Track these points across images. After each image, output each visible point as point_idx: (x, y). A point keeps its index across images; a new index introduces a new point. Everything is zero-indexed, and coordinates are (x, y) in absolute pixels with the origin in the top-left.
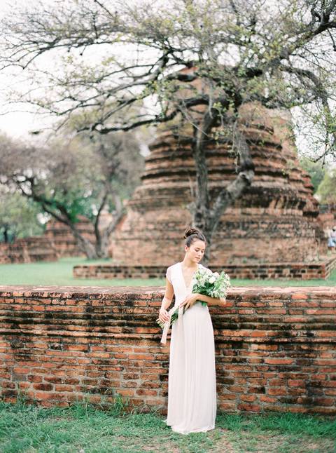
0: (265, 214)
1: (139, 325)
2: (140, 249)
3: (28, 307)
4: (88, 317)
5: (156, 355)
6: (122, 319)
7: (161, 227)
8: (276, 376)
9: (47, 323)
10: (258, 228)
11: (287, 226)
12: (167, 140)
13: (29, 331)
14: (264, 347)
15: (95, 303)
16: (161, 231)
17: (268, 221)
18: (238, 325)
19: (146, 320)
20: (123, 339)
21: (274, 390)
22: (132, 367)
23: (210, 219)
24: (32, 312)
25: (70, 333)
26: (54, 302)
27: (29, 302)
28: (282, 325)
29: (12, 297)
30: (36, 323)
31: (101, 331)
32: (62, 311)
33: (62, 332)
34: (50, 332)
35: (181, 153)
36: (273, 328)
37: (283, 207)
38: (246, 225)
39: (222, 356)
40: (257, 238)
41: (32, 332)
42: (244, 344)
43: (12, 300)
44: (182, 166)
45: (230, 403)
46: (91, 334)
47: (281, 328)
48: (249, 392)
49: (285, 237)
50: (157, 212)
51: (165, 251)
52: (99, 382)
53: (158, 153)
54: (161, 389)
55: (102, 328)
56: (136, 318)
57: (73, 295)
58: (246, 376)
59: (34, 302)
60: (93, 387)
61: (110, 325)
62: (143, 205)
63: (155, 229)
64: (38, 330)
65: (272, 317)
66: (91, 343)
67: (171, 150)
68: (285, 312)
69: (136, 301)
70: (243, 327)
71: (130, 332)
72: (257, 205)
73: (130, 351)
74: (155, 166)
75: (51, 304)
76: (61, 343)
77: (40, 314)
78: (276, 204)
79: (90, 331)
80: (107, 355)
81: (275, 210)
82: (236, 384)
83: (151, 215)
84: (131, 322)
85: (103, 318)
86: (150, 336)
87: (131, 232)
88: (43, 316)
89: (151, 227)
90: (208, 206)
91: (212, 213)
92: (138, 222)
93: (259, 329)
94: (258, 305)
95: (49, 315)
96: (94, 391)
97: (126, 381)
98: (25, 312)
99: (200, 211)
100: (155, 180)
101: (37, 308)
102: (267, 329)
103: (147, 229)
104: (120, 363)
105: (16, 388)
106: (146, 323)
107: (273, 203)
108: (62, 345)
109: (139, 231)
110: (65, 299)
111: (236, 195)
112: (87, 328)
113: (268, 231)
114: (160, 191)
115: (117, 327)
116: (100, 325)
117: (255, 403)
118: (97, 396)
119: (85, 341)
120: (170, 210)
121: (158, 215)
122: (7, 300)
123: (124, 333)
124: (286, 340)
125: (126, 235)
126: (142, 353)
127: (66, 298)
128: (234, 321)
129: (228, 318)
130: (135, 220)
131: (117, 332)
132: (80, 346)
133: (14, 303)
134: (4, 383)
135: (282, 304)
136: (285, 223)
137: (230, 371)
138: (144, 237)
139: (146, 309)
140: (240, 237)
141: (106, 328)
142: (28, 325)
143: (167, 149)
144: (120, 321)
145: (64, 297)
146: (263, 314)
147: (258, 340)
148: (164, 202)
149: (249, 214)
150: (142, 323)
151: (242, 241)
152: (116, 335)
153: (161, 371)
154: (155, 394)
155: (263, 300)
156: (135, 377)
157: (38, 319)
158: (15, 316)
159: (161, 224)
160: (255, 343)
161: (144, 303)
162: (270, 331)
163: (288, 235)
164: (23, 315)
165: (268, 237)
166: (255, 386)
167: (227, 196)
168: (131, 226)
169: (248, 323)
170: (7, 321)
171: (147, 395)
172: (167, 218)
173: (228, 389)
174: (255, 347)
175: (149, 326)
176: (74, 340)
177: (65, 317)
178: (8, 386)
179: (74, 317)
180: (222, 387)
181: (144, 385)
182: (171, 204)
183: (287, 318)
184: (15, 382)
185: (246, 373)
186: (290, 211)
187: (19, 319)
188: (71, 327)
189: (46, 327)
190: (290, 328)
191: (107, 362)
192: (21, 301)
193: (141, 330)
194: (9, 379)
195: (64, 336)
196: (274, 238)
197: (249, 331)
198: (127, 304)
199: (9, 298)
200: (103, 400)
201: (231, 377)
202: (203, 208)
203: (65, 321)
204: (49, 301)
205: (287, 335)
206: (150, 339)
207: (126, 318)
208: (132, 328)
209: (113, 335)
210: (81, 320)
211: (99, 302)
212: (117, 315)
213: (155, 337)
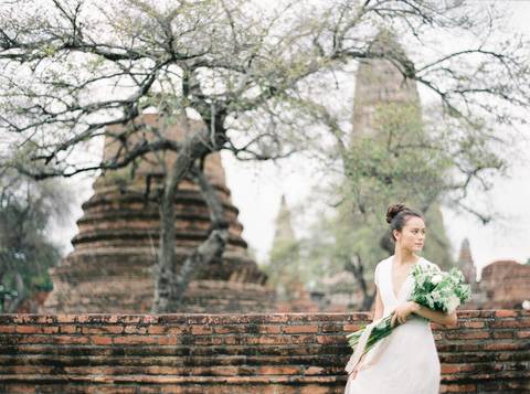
0: (225, 288)
1: (266, 363)
3: (83, 339)
4: (186, 352)
6: (240, 353)
7: (99, 301)
9: (114, 363)
10: (218, 304)
11: (250, 303)
12: (108, 197)
13: (82, 378)
14: (455, 388)
15: (197, 330)
16: (99, 306)
17: (229, 297)
19: (279, 354)
20: (240, 384)
23: (177, 285)
24: (89, 347)
25: (154, 378)
26: (129, 329)
27: (85, 330)
28: (481, 354)
29: (56, 323)
30: (95, 364)
31: (204, 374)
32: (141, 344)
33: (139, 378)
34: (119, 378)
35: (125, 213)
36: (468, 359)
37: (244, 282)
38: (204, 301)
41: (88, 378)
43: (56, 329)
44: (126, 228)
46: (189, 379)
47: (481, 359)
50: (94, 283)
53: (96, 213)
55: (206, 369)
56: (262, 352)
57: (160, 320)
59: (94, 331)
61: (218, 363)
62: (76, 275)
63: (92, 303)
64: (98, 375)
65: (469, 342)
67: (111, 209)
68: (487, 335)
69: (264, 326)
71: (250, 374)
72: (217, 277)
74: (91, 227)
75: (124, 334)
77: (103, 350)
78: (238, 277)
79: (185, 375)
81: (236, 284)
83: (85, 287)
84: (253, 358)
85: (209, 353)
86: (284, 379)
87: (59, 307)
88: (108, 352)
89: (86, 301)
90: (174, 271)
91: (180, 279)
92: (69, 295)
95: (119, 351)
98: (79, 347)
99: (164, 276)
100: (90, 245)
101: (99, 339)
102: (461, 362)
103: (81, 304)
106: (277, 359)
107: (234, 276)
109: (70, 306)
110: (146, 326)
111: (208, 258)
112: (181, 369)
114: (98, 256)
115: (231, 367)
116: (203, 364)
120: (111, 281)
121: (95, 287)
122: (46, 329)
123: (241, 375)
124: (488, 376)
127: (149, 324)
130: (64, 293)
131: (231, 373)
133: (60, 333)
135: (482, 325)
136: (247, 299)
139: (280, 337)
141: (213, 369)
142: (80, 369)
143: (107, 207)
144: (236, 357)
145: (145, 322)
146: (455, 339)
148: (104, 271)
149: (207, 288)
150: (271, 358)
152: (229, 379)
157: (100, 358)
158: (60, 354)
159: (100, 297)
161: (276, 329)
162: (464, 365)
164: (74, 352)
167: (198, 259)
168: (59, 300)
170: (44, 363)
172: (107, 290)
175: (282, 363)
176: (159, 389)
177: (145, 354)
179: (162, 353)
182: (112, 273)
183: (490, 345)
186: (251, 286)
187: (65, 359)
188: (155, 369)
189: (112, 369)
190: (493, 359)
192: (72, 329)
193: (269, 370)
195: (143, 383)
198: (248, 330)
199: (50, 325)
202: (168, 272)
203: (144, 360)
204: (120, 329)
205: (488, 370)
206: (283, 383)
207: (246, 352)
208: (255, 368)
209: (224, 379)
210: (172, 358)
211: (205, 329)
212: (232, 348)
213: (292, 379)
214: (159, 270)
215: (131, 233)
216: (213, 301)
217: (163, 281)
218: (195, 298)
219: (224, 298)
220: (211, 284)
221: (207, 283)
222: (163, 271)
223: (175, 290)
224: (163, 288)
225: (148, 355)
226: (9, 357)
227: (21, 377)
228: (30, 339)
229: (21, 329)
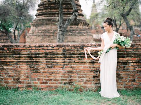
0: (77, 28)
2: (37, 39)
3: (37, 51)
4: (64, 54)
5: (92, 68)
6: (78, 54)
7: (44, 32)
8: (140, 75)
9: (46, 57)
10: (75, 32)
12: (45, 3)
13: (37, 61)
14: (135, 64)
15: (67, 48)
16: (43, 33)
17: (78, 30)
18: (126, 56)
20: (78, 62)
21: (139, 80)
22: (82, 73)
23: (64, 28)
24: (39, 53)
25: (56, 61)
26: (49, 48)
27: (38, 49)
29: (30, 47)
30: (41, 57)
31: (69, 60)
32: (52, 52)
33: (52, 61)
34: (47, 61)
35: (49, 7)
36: (139, 56)
37: (83, 26)
38: (72, 31)
39: (119, 68)
40: (75, 35)
41: (39, 61)
42: (128, 63)
43: (30, 48)
44: (50, 12)
45: (121, 86)
46: (65, 61)
48: (129, 81)
49: (84, 35)
50: (42, 27)
51: (45, 40)
52: (68, 80)
53: (42, 7)
54: (94, 82)
55: (70, 58)
56: (84, 54)
57: (57, 46)
58: (128, 75)
59: (40, 49)
60: (65, 82)
61: (73, 57)
62: (37, 25)
63: (41, 32)
64: (42, 60)
65: (139, 52)
66: (65, 65)
69: (85, 47)
70: (128, 57)
71: (81, 60)
72: (75, 25)
73: (81, 67)
74: (41, 12)
75: (48, 49)
76: (51, 65)
77: (43, 54)
78: (81, 25)
79: (64, 60)
80: (71, 69)
81: (80, 26)
82: (124, 78)
83: (40, 28)
84: (82, 56)
85: (70, 54)
86: (90, 61)
87: (33, 33)
88: (44, 54)
89: (40, 32)
90: (63, 24)
91: (65, 26)
92: (35, 30)
93: (134, 57)
94: (134, 48)
95: (47, 54)
96: (66, 83)
97: (79, 79)
98: (36, 53)
99: (61, 25)
100: (40, 16)
101: (41, 51)
102: (137, 57)
103: (39, 33)
104: (77, 72)
105: (32, 84)
107: (80, 24)
108: (52, 66)
109: (36, 33)
110: (54, 47)
111: (72, 20)
112: (63, 58)
113: (79, 33)
114: (43, 19)
115: (76, 58)
116: (69, 57)
117: (131, 85)
118: (67, 85)
119: (62, 64)
120: (46, 26)
121: (42, 28)
122: (28, 48)
123: (79, 60)
125: (31, 35)
126: (86, 68)
128: (124, 54)
129: (122, 53)
130: (34, 29)
131: (76, 60)
132: (60, 66)
133: (31, 49)
134: (26, 82)
136: (83, 31)
137: (122, 73)
138: (38, 35)
140: (70, 35)
141: (71, 58)
142: (37, 58)
143: (45, 6)
144: (77, 55)
145: (53, 46)
146: (136, 51)
147: (134, 61)
148: (44, 23)
149: (72, 28)
151: (71, 36)
152: (76, 61)
153: (94, 75)
154: (91, 84)
155: (136, 46)
156: (83, 77)
157: (42, 56)
158: (31, 55)
159: (44, 31)
160: (132, 62)
162: (138, 58)
163: (85, 34)
164: (35, 54)
165: (79, 35)
166: (131, 79)
167: (70, 20)
168: (33, 31)
169: (130, 55)
170: (28, 57)
171: (88, 84)
172: (46, 29)
173: (121, 80)
174: (132, 64)
176: (57, 63)
177: (53, 54)
178: (28, 83)
179: (58, 54)
180: (118, 80)
181: (87, 80)
182: (47, 24)
184: (31, 82)
185: (128, 74)
186: (85, 27)
187: (33, 56)
188: (56, 58)
189: (45, 59)
191: (71, 72)
192: (34, 48)
193: (86, 59)
194: (29, 80)
195: (53, 62)
196: (80, 35)
197: (129, 58)
198: (80, 48)
199: (29, 47)
200: (70, 87)
201: (122, 76)
202: (62, 24)
203: (53, 56)
204: (47, 48)
206: (89, 62)
207: (80, 54)
208: (82, 58)
209: (74, 61)
210: (60, 56)
211: (69, 48)
212: (76, 53)
213: (92, 61)
214: (59, 24)
215: (51, 13)
216: (74, 31)
217: (60, 27)
218: (69, 30)
219: (77, 30)
220: (73, 26)
221: (72, 26)
222: (60, 24)
223: (64, 29)
224: (60, 29)
225: (54, 55)
226: (19, 56)
227: (22, 61)
228: (24, 51)
229: (21, 48)
